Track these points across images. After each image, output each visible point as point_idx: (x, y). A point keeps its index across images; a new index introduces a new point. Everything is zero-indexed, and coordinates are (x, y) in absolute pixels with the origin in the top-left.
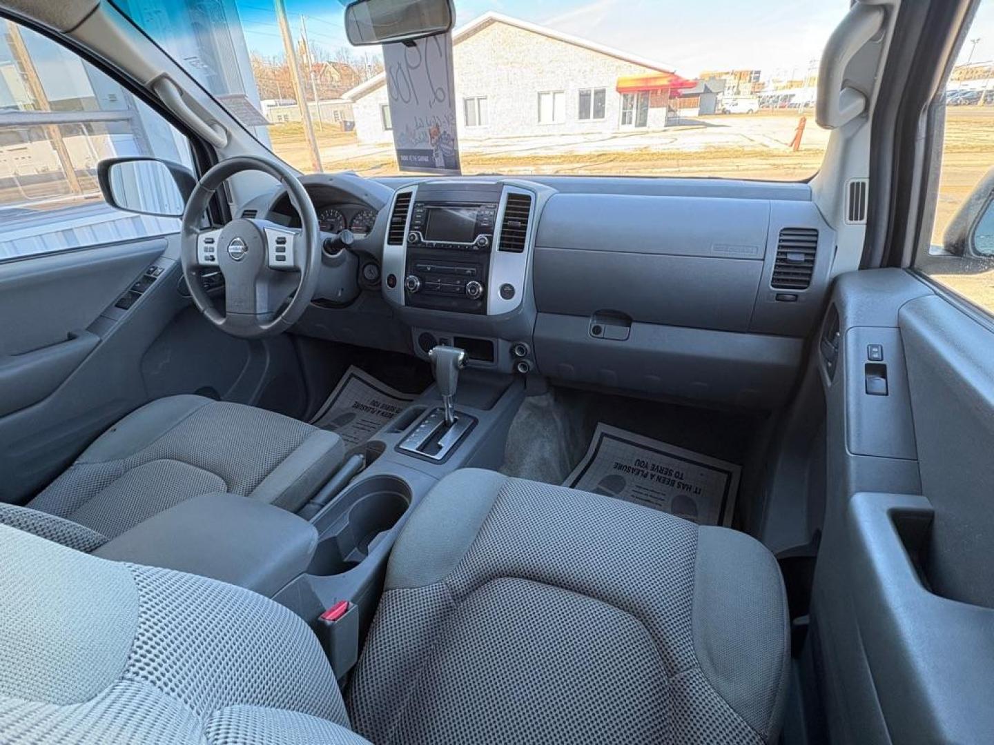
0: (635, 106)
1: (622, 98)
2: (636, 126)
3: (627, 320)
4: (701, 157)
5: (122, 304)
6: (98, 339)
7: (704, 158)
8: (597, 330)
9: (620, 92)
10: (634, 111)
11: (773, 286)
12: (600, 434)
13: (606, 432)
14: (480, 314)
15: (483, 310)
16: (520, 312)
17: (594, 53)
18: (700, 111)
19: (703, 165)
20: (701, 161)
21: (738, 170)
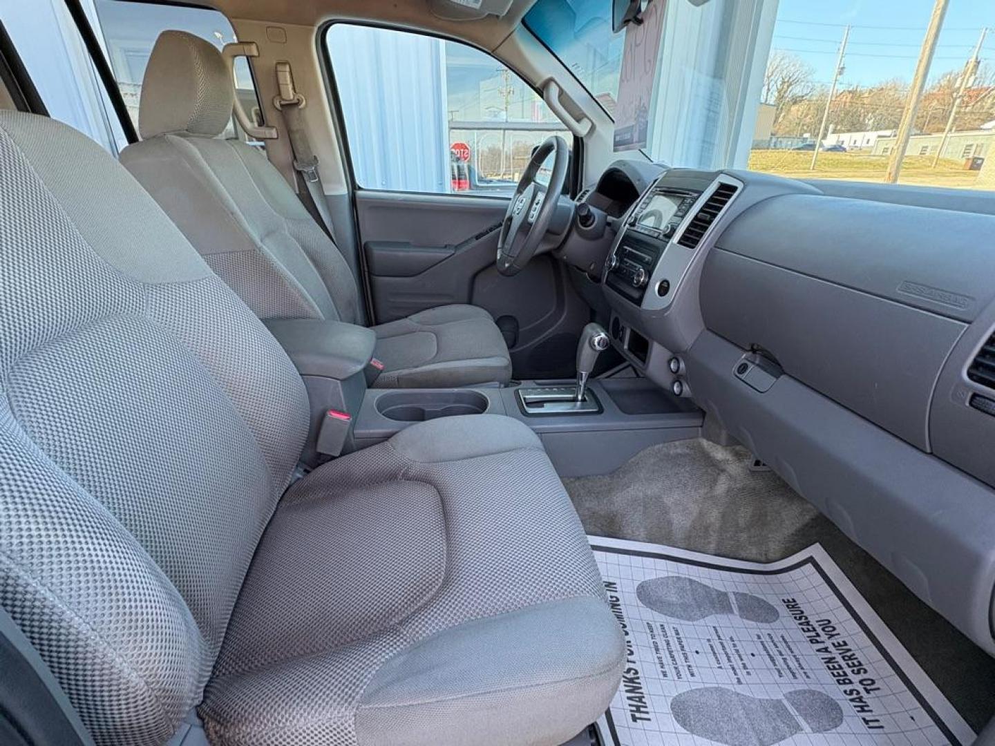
3: (773, 365)
5: (477, 237)
6: (453, 252)
8: (743, 369)
11: (970, 375)
12: (808, 556)
13: (817, 559)
14: (635, 303)
15: (639, 302)
16: (666, 314)
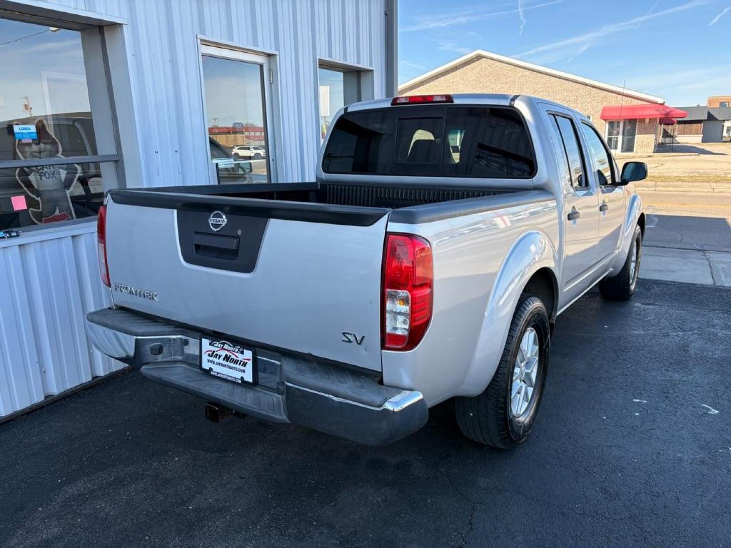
0: (621, 132)
1: (607, 125)
2: (622, 151)
4: (680, 180)
7: (683, 181)
9: (605, 120)
10: (620, 137)
17: (579, 85)
18: (703, 138)
19: (680, 186)
20: (679, 183)
21: (713, 192)
